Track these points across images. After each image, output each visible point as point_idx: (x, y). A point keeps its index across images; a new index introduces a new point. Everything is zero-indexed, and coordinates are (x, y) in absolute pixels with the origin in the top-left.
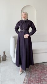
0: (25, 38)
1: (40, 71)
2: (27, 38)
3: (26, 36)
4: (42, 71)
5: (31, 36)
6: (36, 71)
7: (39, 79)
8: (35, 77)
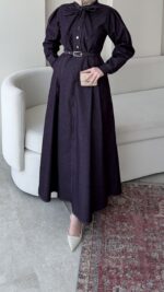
0: (83, 84)
1: (137, 218)
2: (95, 84)
3: (89, 77)
4: (147, 217)
5: (109, 76)
6: (122, 219)
7: (141, 259)
8: (124, 252)
